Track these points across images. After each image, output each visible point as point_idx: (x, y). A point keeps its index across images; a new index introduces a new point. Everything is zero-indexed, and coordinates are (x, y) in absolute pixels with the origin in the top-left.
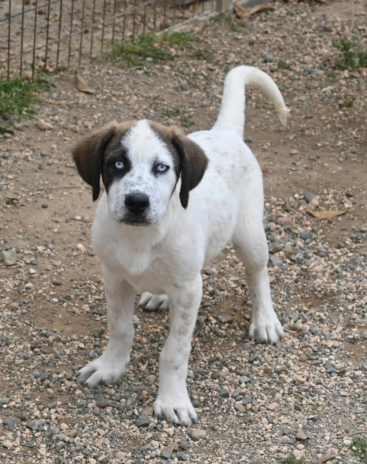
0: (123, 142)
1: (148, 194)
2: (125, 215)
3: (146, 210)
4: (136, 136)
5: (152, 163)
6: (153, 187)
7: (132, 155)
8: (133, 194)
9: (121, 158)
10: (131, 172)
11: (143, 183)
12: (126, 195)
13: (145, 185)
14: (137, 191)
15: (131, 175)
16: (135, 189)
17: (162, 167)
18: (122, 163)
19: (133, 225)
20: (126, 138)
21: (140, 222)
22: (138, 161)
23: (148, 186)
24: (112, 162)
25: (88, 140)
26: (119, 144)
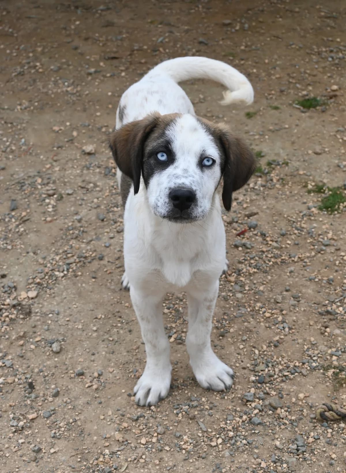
0: (167, 132)
1: (194, 188)
2: (168, 212)
3: (192, 206)
4: (182, 127)
5: (199, 156)
6: (199, 181)
7: (177, 146)
8: (178, 187)
9: (164, 150)
10: (176, 164)
11: (190, 176)
12: (170, 188)
13: (191, 178)
14: (183, 183)
15: (175, 168)
16: (180, 181)
17: (208, 161)
18: (165, 155)
19: (176, 222)
20: (171, 128)
21: (185, 219)
22: (183, 154)
23: (194, 179)
24: (154, 153)
25: (129, 129)
26: (163, 134)
